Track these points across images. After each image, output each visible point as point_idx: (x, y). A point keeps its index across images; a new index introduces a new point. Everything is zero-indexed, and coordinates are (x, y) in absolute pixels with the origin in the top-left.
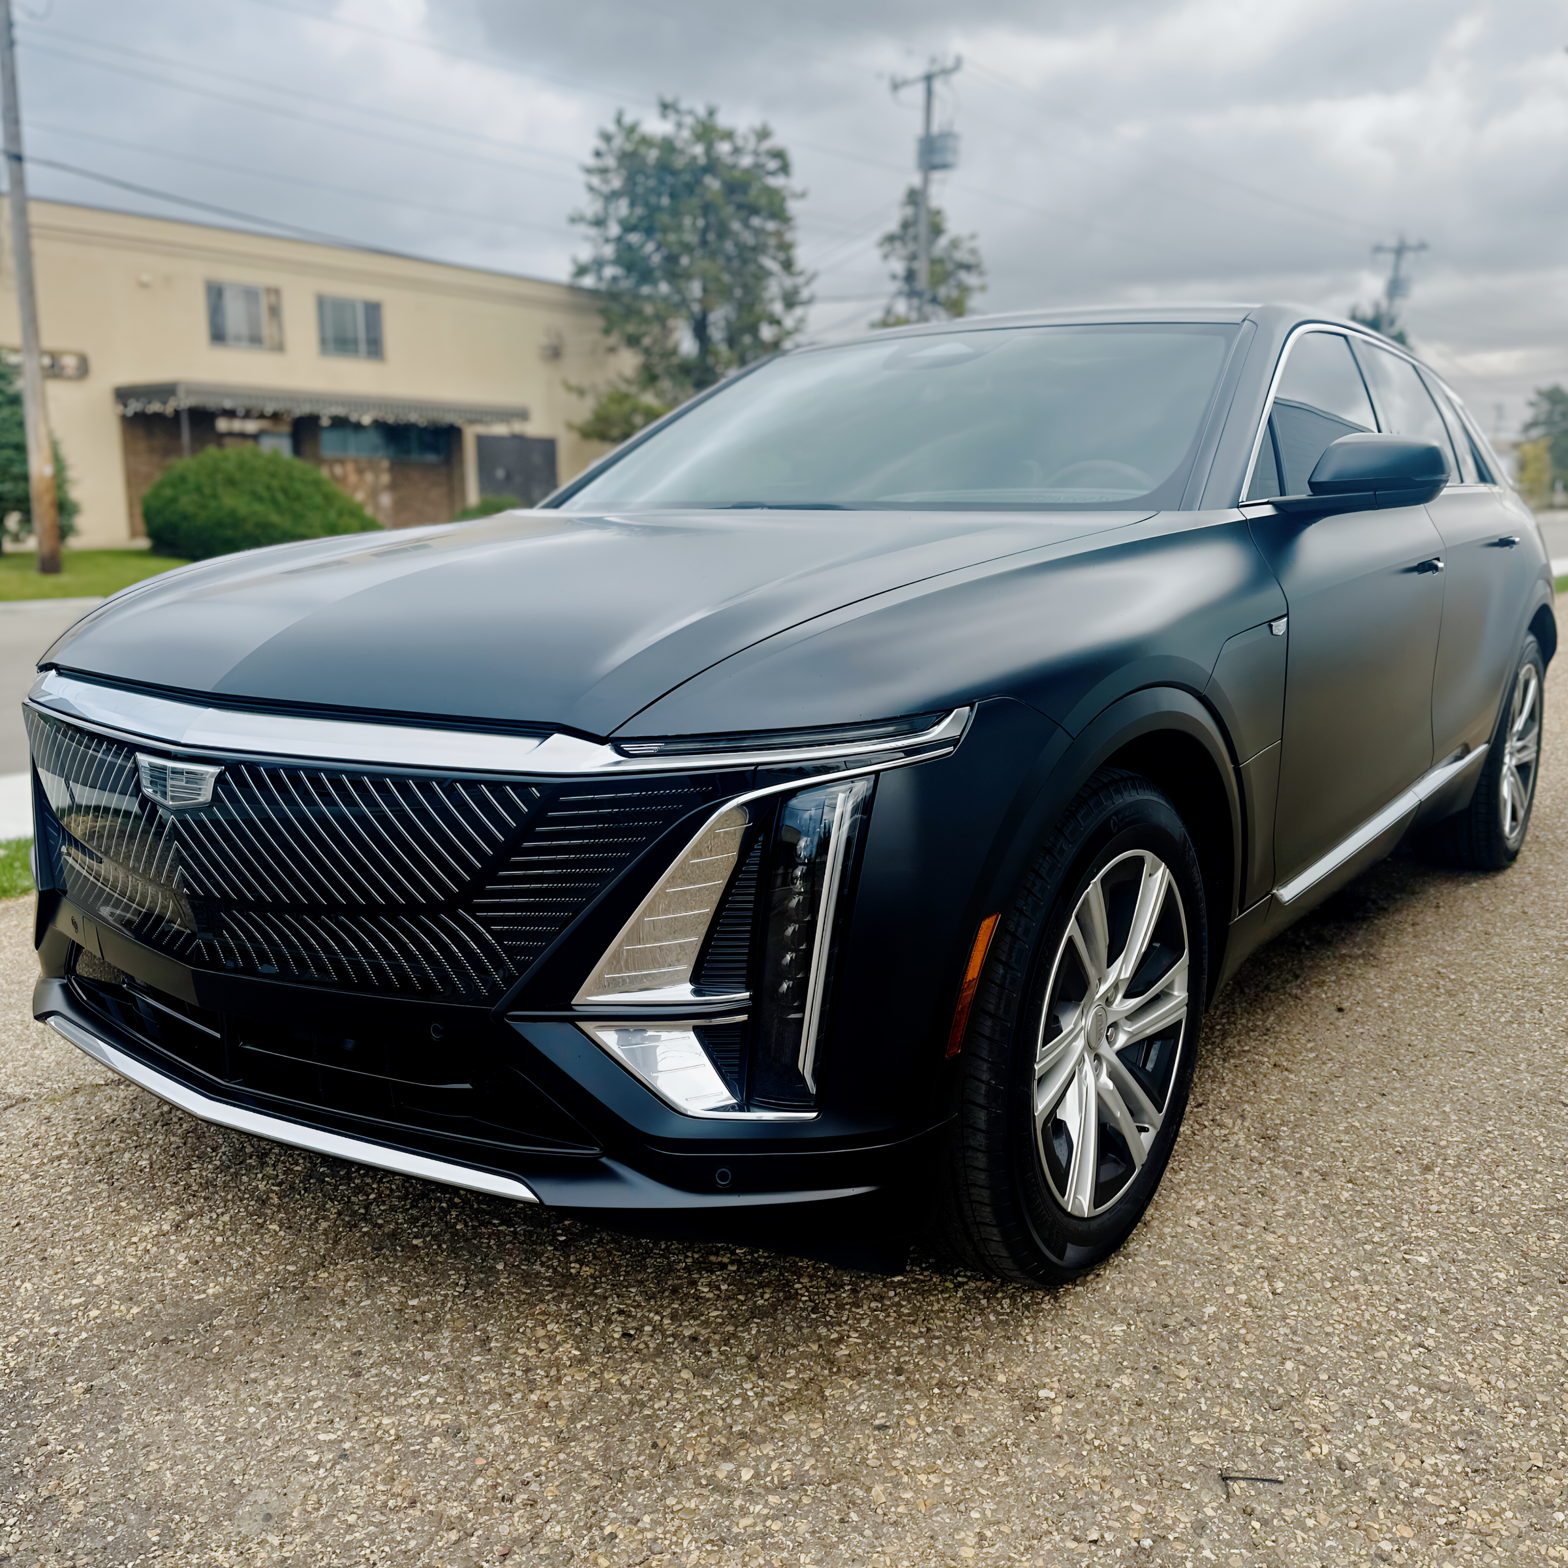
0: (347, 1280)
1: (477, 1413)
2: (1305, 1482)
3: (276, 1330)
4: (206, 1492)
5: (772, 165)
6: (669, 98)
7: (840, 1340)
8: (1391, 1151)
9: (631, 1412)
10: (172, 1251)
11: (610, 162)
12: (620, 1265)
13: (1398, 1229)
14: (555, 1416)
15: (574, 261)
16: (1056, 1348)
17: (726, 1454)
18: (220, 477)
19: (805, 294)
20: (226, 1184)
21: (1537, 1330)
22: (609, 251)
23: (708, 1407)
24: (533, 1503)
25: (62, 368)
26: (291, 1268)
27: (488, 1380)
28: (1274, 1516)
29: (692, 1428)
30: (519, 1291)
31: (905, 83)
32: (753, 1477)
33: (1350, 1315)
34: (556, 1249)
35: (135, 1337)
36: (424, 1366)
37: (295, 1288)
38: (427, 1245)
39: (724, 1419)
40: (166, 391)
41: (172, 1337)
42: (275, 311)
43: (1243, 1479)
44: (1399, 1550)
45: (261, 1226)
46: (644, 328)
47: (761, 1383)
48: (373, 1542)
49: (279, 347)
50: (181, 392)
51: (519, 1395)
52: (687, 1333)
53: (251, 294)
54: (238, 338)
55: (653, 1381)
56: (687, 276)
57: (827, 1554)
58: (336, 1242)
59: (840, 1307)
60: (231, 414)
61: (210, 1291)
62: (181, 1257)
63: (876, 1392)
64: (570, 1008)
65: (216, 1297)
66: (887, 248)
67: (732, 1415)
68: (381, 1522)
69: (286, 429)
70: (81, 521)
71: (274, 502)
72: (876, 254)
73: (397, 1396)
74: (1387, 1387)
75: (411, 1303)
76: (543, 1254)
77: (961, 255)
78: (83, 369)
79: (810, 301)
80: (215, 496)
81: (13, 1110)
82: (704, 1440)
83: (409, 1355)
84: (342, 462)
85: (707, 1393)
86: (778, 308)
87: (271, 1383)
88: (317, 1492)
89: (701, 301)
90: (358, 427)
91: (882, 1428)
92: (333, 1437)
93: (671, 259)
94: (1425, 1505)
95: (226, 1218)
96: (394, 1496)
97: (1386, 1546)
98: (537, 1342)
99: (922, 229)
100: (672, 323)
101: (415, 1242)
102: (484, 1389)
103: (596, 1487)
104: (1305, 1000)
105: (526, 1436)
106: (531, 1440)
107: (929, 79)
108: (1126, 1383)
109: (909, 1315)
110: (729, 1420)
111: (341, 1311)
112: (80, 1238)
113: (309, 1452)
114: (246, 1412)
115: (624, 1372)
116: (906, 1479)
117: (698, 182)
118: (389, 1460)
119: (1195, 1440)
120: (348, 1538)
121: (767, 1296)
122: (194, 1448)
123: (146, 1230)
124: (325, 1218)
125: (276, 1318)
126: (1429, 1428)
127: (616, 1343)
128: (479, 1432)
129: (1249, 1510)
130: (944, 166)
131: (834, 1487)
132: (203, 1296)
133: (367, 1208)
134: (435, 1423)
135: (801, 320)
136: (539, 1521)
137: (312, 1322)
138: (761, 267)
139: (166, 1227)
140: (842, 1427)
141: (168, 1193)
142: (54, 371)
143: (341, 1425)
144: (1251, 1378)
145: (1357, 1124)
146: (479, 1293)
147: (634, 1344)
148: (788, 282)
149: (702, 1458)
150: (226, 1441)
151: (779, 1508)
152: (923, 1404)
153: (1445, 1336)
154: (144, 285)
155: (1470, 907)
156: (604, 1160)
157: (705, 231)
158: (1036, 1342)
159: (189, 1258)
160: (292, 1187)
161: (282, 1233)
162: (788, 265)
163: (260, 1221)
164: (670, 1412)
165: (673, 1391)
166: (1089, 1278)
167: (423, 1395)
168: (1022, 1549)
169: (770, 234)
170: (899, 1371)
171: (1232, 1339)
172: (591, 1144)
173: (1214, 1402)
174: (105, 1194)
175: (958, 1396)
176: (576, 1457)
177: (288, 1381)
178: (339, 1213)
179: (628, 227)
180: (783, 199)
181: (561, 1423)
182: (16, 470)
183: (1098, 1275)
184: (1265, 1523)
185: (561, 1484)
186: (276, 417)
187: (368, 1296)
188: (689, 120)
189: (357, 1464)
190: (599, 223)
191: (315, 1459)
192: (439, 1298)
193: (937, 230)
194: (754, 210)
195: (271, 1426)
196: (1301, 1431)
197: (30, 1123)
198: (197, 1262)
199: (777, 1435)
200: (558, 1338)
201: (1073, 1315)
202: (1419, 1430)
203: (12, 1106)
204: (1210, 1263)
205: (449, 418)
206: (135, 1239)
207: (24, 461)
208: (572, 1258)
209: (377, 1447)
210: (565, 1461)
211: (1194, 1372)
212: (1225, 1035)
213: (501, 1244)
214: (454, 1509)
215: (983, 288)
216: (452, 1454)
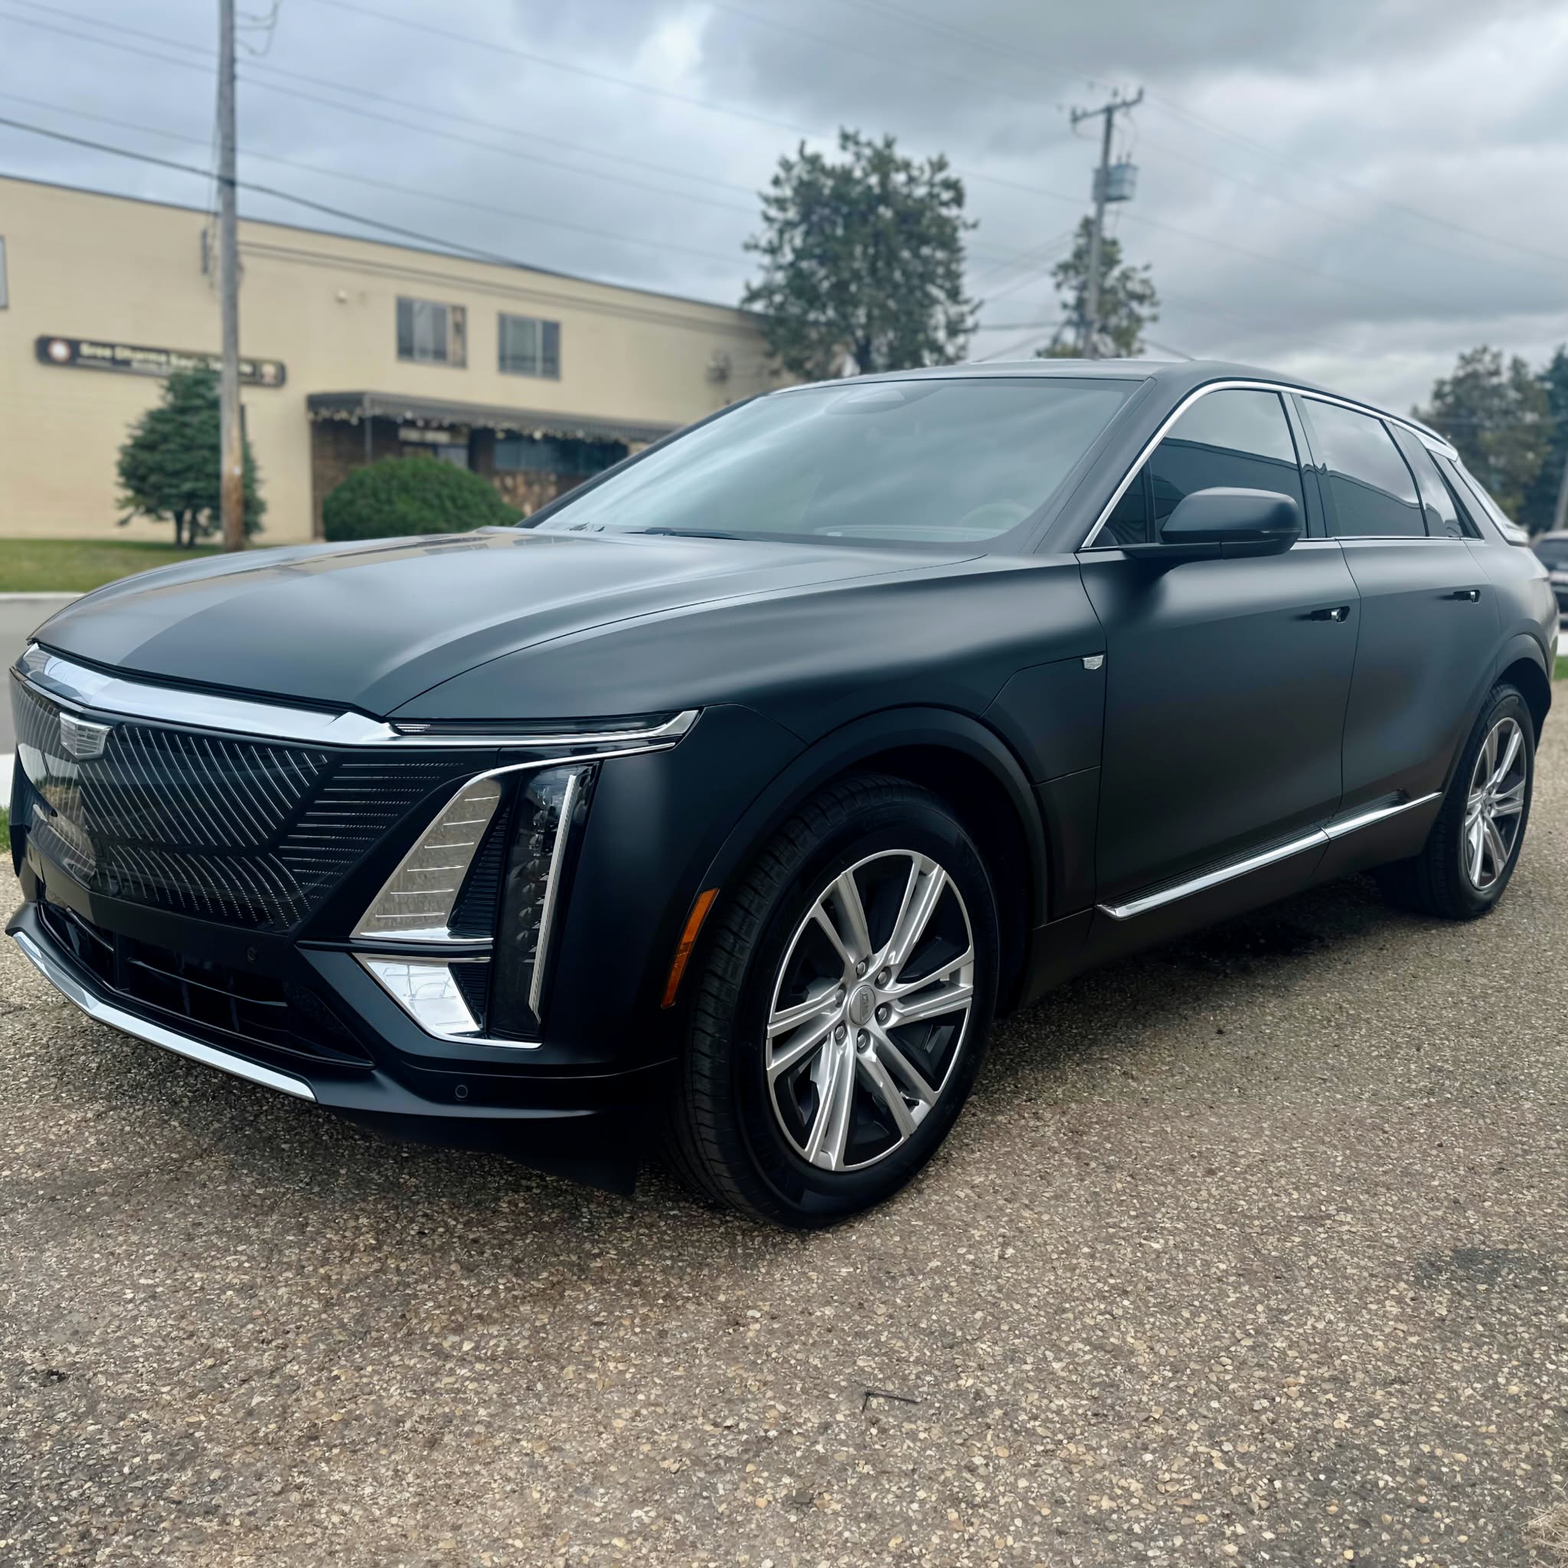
0: (215, 1169)
1: (272, 1277)
2: (937, 1405)
3: (143, 1200)
4: (36, 1310)
5: (946, 196)
6: (850, 129)
7: (596, 1256)
8: (1186, 1155)
9: (396, 1290)
10: (87, 1134)
11: (787, 192)
12: (442, 1180)
13: (1150, 1219)
14: (331, 1286)
15: (748, 287)
16: (782, 1280)
17: (459, 1329)
18: (395, 483)
19: (970, 322)
20: (152, 1087)
21: (1224, 1312)
22: (780, 277)
23: (460, 1293)
24: (285, 1347)
25: (262, 376)
26: (174, 1156)
27: (291, 1255)
28: (894, 1427)
29: (440, 1307)
30: (349, 1191)
31: (1086, 115)
32: (472, 1349)
33: (1060, 1282)
34: (396, 1162)
35: (30, 1193)
36: (248, 1240)
37: (171, 1171)
38: (292, 1149)
39: (469, 1304)
40: (352, 400)
41: (59, 1197)
42: (460, 329)
43: (883, 1396)
44: (987, 1465)
45: (166, 1122)
46: (807, 353)
47: (514, 1280)
48: (147, 1360)
49: (462, 363)
50: (367, 403)
51: (311, 1268)
52: (471, 1237)
53: (439, 312)
54: (424, 352)
55: (425, 1269)
56: (855, 303)
57: (504, 1411)
58: (220, 1139)
59: (612, 1229)
60: (411, 424)
61: (103, 1166)
62: (92, 1141)
63: (607, 1297)
64: (348, 940)
65: (106, 1171)
66: (1060, 277)
67: (478, 1301)
68: (160, 1347)
69: (463, 441)
70: (265, 519)
71: (443, 510)
72: (1049, 282)
73: (214, 1258)
74: (1058, 1342)
75: (258, 1191)
76: (382, 1166)
77: (1134, 286)
78: (281, 378)
79: (975, 328)
80: (389, 502)
81: (10, 1016)
82: (444, 1317)
83: (238, 1230)
84: (513, 475)
85: (465, 1283)
86: (941, 335)
87: (121, 1238)
88: (121, 1320)
89: (864, 327)
90: (531, 440)
91: (599, 1324)
92: (150, 1282)
93: (840, 287)
94: (1034, 1434)
95: (140, 1113)
96: (179, 1329)
97: (978, 1461)
98: (345, 1231)
99: (1093, 260)
100: (837, 348)
101: (283, 1146)
102: (285, 1260)
103: (340, 1341)
104: (1191, 1021)
105: (302, 1298)
106: (304, 1302)
107: (1109, 111)
108: (827, 1312)
109: (669, 1242)
110: (473, 1305)
111: (200, 1192)
112: (19, 1117)
113: (128, 1291)
114: (92, 1257)
115: (403, 1260)
116: (598, 1364)
117: (872, 209)
118: (186, 1304)
119: (860, 1363)
120: (129, 1354)
121: (554, 1215)
122: (40, 1278)
123: (73, 1116)
124: (219, 1121)
125: (146, 1191)
126: (1074, 1378)
127: (409, 1238)
128: (267, 1292)
129: (874, 1420)
130: (1121, 198)
131: (535, 1364)
132: (96, 1169)
133: (256, 1116)
134: (236, 1281)
135: (963, 348)
136: (283, 1360)
137: (172, 1198)
138: (927, 295)
139: (90, 1115)
140: (565, 1319)
141: (103, 1090)
142: (254, 379)
143: (161, 1274)
144: (937, 1321)
145: (1169, 1129)
146: (316, 1189)
147: (424, 1240)
148: (954, 310)
149: (436, 1330)
150: (68, 1276)
151: (480, 1374)
152: (643, 1311)
153: (1137, 1308)
154: (341, 301)
155: (1414, 951)
156: (374, 1072)
157: (875, 258)
158: (768, 1273)
159: (98, 1140)
160: (204, 1095)
161: (179, 1129)
162: (954, 294)
163: (166, 1118)
164: (427, 1293)
165: (438, 1278)
166: (842, 1228)
167: (234, 1260)
168: (666, 1426)
169: (939, 263)
170: (636, 1283)
171: (937, 1290)
172: (367, 1058)
173: (897, 1335)
174: (53, 1086)
175: (678, 1308)
176: (335, 1317)
177: (135, 1238)
178: (232, 1118)
179: (799, 254)
180: (955, 229)
181: (334, 1292)
182: (210, 468)
183: (851, 1227)
184: (883, 1431)
185: (314, 1336)
186: (452, 429)
187: (226, 1183)
188: (867, 152)
189: (161, 1304)
190: (773, 250)
191: (130, 1296)
192: (282, 1190)
193: (1110, 260)
194: (924, 240)
195: (107, 1270)
196: (958, 1367)
197: (18, 1026)
198: (103, 1144)
199: (507, 1320)
200: (364, 1229)
201: (811, 1256)
202: (1063, 1378)
203: (10, 1012)
204: (958, 1227)
205: (615, 435)
206: (61, 1122)
207: (217, 461)
208: (406, 1171)
209: (181, 1293)
210: (325, 1320)
211: (891, 1311)
212: (1094, 1042)
213: (352, 1155)
214: (221, 1343)
215: (1154, 319)
216: (238, 1305)
